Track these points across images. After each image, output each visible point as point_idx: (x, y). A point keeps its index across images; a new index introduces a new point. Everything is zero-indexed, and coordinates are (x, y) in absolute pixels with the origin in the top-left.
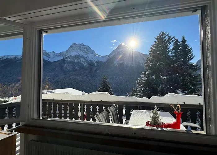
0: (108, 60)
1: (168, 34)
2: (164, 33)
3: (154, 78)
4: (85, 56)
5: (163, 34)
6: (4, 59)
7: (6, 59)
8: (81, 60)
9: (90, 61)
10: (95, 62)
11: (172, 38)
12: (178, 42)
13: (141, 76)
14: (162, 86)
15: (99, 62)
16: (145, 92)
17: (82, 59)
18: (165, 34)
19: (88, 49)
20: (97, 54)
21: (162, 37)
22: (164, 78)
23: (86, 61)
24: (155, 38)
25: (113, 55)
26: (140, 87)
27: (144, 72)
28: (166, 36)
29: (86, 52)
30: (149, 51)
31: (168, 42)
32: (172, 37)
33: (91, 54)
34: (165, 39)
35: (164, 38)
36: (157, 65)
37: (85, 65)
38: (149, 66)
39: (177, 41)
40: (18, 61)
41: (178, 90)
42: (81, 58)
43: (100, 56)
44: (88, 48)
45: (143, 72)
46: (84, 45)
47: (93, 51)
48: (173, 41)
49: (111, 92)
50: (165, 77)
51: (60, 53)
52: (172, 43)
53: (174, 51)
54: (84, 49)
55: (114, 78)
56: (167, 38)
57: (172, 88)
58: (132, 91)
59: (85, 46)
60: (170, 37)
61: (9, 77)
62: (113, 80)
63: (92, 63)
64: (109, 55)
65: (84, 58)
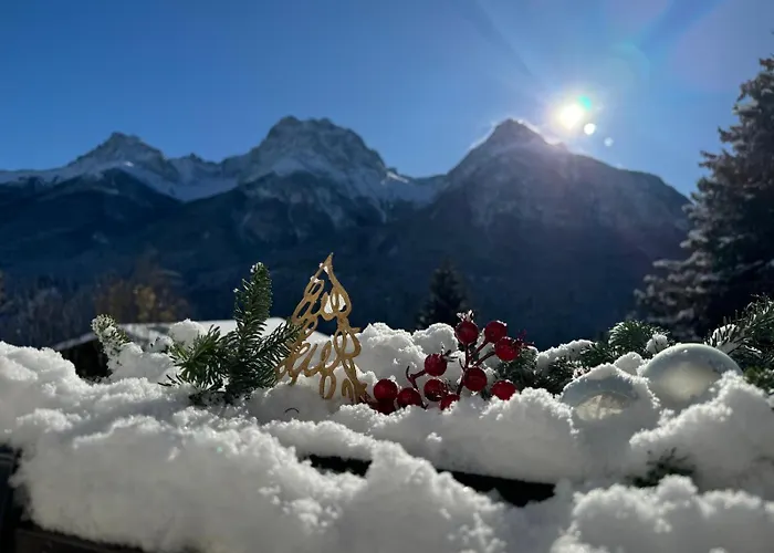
4: (338, 176)
8: (316, 197)
9: (361, 199)
10: (382, 205)
13: (660, 263)
17: (323, 193)
19: (349, 147)
20: (394, 171)
23: (341, 200)
25: (467, 173)
29: (343, 161)
33: (363, 170)
37: (335, 218)
40: (41, 195)
42: (318, 186)
43: (409, 178)
44: (350, 138)
46: (332, 127)
47: (375, 156)
51: (226, 161)
54: (335, 143)
59: (337, 133)
63: (367, 212)
64: (453, 173)
65: (332, 187)
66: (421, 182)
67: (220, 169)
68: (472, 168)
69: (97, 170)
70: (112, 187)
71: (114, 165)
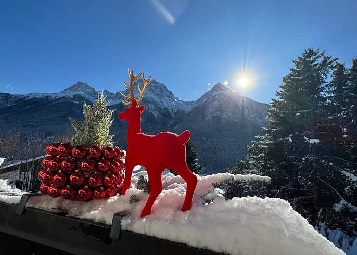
0: (195, 109)
1: (323, 53)
2: (314, 51)
3: (290, 141)
4: (157, 100)
5: (311, 53)
6: (30, 98)
7: (34, 98)
8: (149, 107)
9: (165, 108)
10: (173, 111)
11: (331, 62)
12: (344, 69)
13: (257, 137)
14: (306, 159)
15: (179, 112)
16: (270, 168)
17: (152, 106)
18: (316, 54)
19: (161, 90)
20: (177, 99)
21: (308, 59)
22: (312, 141)
23: (158, 109)
24: (294, 62)
25: (204, 101)
26: (256, 159)
27: (268, 128)
28: (317, 58)
29: (159, 95)
30: (281, 87)
31: (321, 69)
32: (331, 59)
33: (166, 98)
34: (316, 63)
35: (314, 61)
36: (298, 114)
37: (155, 115)
38: (279, 116)
39: (341, 68)
40: (50, 102)
41: (344, 170)
42: (150, 103)
43: (183, 102)
44: (162, 87)
45: (265, 128)
46: (156, 83)
47: (171, 93)
48: (332, 68)
49: (197, 163)
50: (317, 141)
51: (117, 93)
52: (331, 72)
53: (334, 88)
54: (156, 88)
55: (203, 140)
56: (320, 61)
57: (331, 164)
58: (239, 166)
59: (158, 84)
60: (326, 59)
61: (34, 127)
62: (201, 143)
63: (167, 113)
64: (198, 101)
65: (155, 104)
66: (187, 103)
67: (115, 96)
68: (206, 99)
69: (71, 94)
70: (76, 100)
71: (77, 93)
